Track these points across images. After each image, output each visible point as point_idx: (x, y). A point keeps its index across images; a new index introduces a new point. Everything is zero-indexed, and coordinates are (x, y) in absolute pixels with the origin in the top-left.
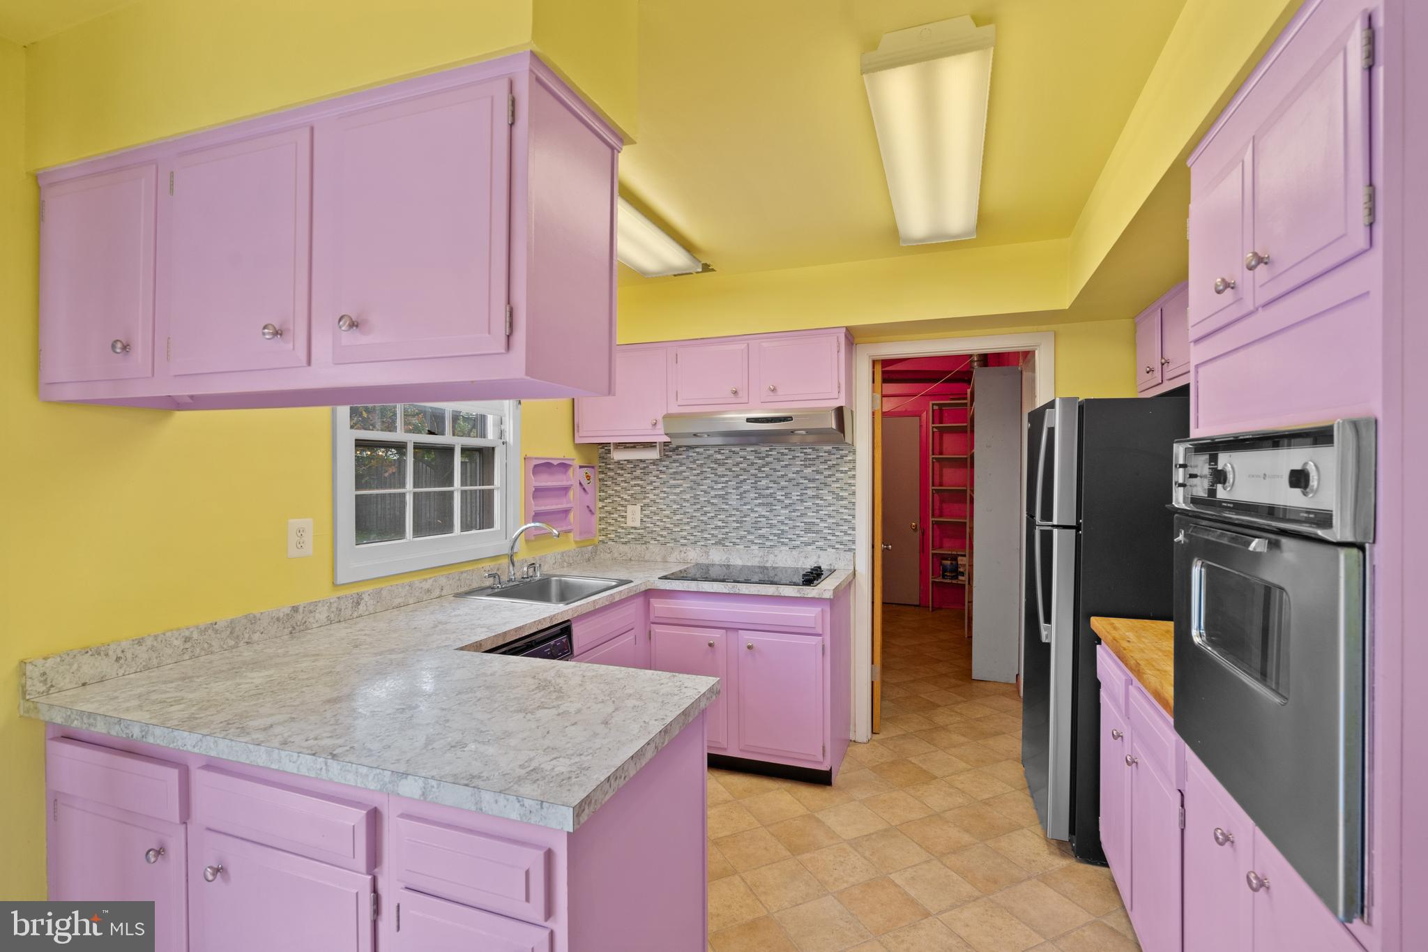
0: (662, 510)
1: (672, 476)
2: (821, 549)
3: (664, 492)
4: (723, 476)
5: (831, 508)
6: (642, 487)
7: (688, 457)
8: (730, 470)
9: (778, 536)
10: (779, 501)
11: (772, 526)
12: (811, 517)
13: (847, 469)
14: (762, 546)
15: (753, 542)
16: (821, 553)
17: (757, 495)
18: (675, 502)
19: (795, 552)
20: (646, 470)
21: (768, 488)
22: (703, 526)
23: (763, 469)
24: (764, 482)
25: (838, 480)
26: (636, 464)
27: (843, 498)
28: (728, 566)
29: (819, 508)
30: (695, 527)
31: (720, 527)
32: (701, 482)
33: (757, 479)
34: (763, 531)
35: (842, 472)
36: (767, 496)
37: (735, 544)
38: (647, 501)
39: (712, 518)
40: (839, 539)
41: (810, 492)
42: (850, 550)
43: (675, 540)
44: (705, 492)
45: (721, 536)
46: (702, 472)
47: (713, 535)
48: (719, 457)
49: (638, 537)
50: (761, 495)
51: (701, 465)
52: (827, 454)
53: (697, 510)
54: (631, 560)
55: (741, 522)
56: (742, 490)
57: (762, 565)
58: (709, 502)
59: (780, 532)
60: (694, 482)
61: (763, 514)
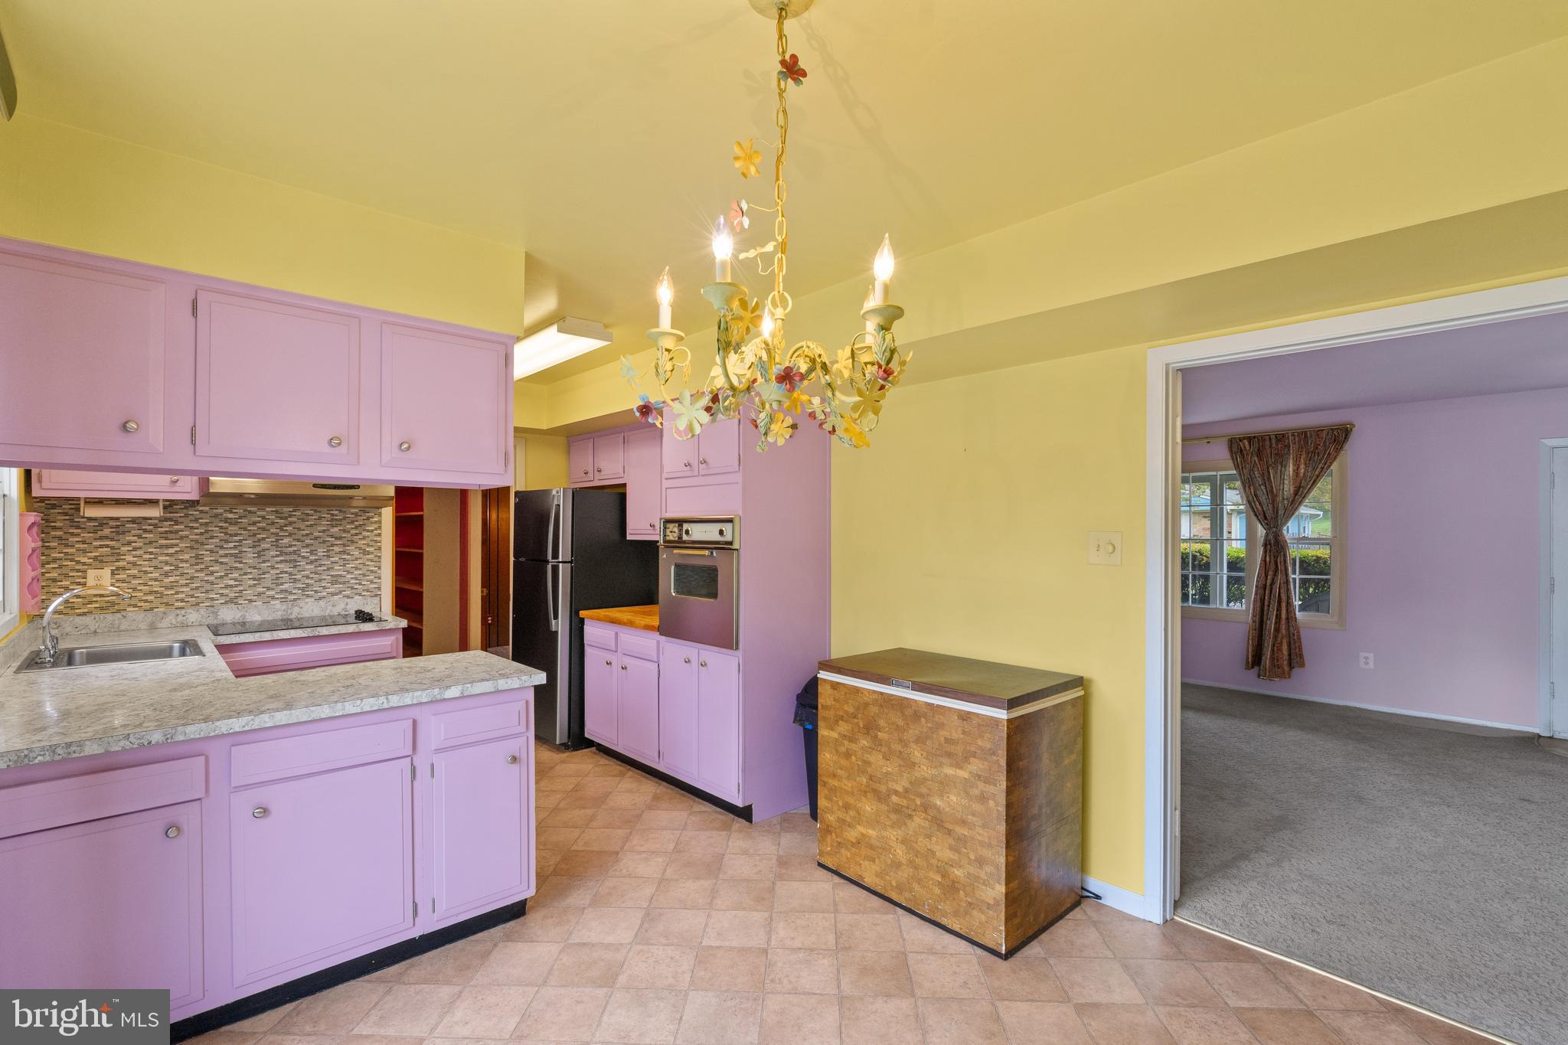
0: (146, 572)
1: (163, 535)
2: (348, 597)
3: (151, 553)
4: (236, 535)
5: (358, 562)
6: (113, 548)
7: (187, 516)
8: (245, 529)
9: (303, 589)
10: (303, 557)
11: (295, 581)
12: (338, 570)
13: (373, 528)
14: (284, 600)
15: (273, 598)
16: (349, 600)
17: (278, 553)
18: (167, 563)
19: (322, 603)
20: (121, 529)
21: (290, 546)
22: (208, 587)
23: (285, 528)
24: (286, 541)
25: (364, 538)
26: (102, 523)
27: (369, 553)
28: (244, 623)
29: (346, 562)
30: (197, 588)
31: (231, 586)
32: (205, 542)
33: (279, 538)
34: (286, 586)
35: (368, 531)
36: (290, 553)
37: (250, 601)
38: (121, 564)
39: (221, 577)
40: (365, 588)
41: (337, 549)
42: (376, 595)
43: (167, 604)
44: (211, 551)
45: (233, 595)
46: (207, 531)
47: (222, 595)
48: (230, 516)
49: (105, 605)
50: (282, 553)
51: (206, 524)
52: (353, 516)
53: (202, 570)
54: (95, 632)
55: (259, 579)
56: (260, 549)
57: (285, 617)
58: (216, 561)
59: (305, 586)
60: (196, 541)
61: (285, 570)
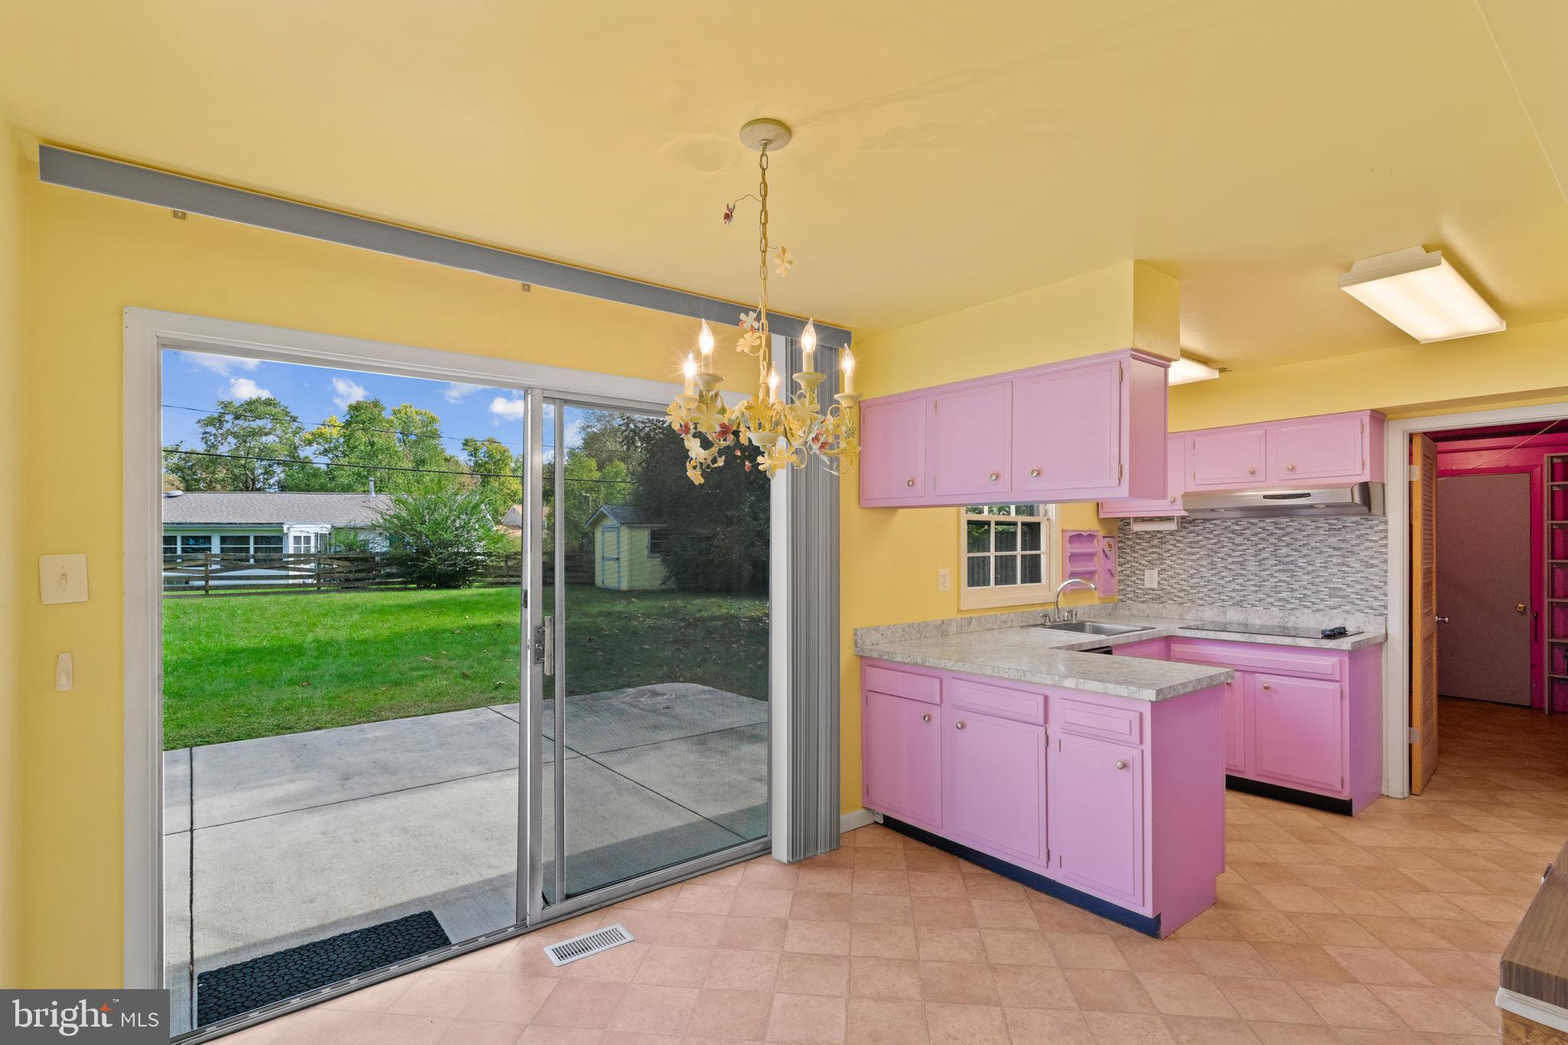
0: (1178, 574)
1: (1190, 545)
2: (1348, 612)
3: (1182, 559)
4: (1241, 545)
5: (1360, 575)
6: (1159, 554)
7: (1204, 528)
8: (1248, 540)
9: (1300, 599)
10: (1300, 567)
11: (1293, 590)
12: (1336, 582)
13: (1378, 538)
14: (1282, 608)
15: (1272, 604)
16: (1346, 616)
17: (1277, 562)
18: (1191, 567)
19: (1318, 615)
20: (1164, 540)
21: (1288, 556)
22: (1220, 589)
23: (1283, 539)
24: (1284, 550)
25: (1367, 549)
26: (1153, 534)
27: (1372, 566)
28: (1247, 625)
29: (1346, 575)
30: (1212, 590)
31: (1237, 590)
32: (1218, 550)
33: (1277, 548)
34: (1284, 595)
35: (1371, 541)
36: (1288, 563)
37: (1253, 605)
38: (1164, 566)
39: (1230, 581)
40: (1368, 604)
41: (1335, 560)
42: (1381, 615)
43: (1192, 601)
44: (1222, 559)
45: (1238, 598)
46: (1219, 542)
47: (1230, 597)
48: (1237, 528)
49: (1155, 597)
50: (1280, 563)
51: (1219, 535)
52: (1354, 524)
53: (1215, 575)
54: (1148, 616)
55: (1260, 586)
56: (1260, 557)
57: (1283, 625)
58: (1226, 568)
59: (1302, 596)
60: (1212, 550)
61: (1283, 579)
